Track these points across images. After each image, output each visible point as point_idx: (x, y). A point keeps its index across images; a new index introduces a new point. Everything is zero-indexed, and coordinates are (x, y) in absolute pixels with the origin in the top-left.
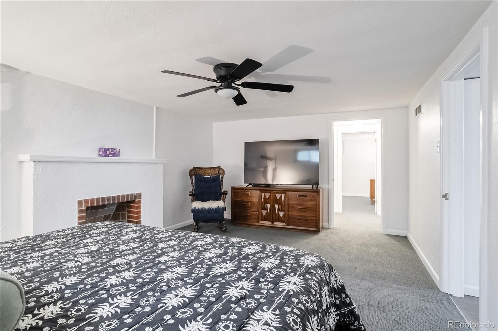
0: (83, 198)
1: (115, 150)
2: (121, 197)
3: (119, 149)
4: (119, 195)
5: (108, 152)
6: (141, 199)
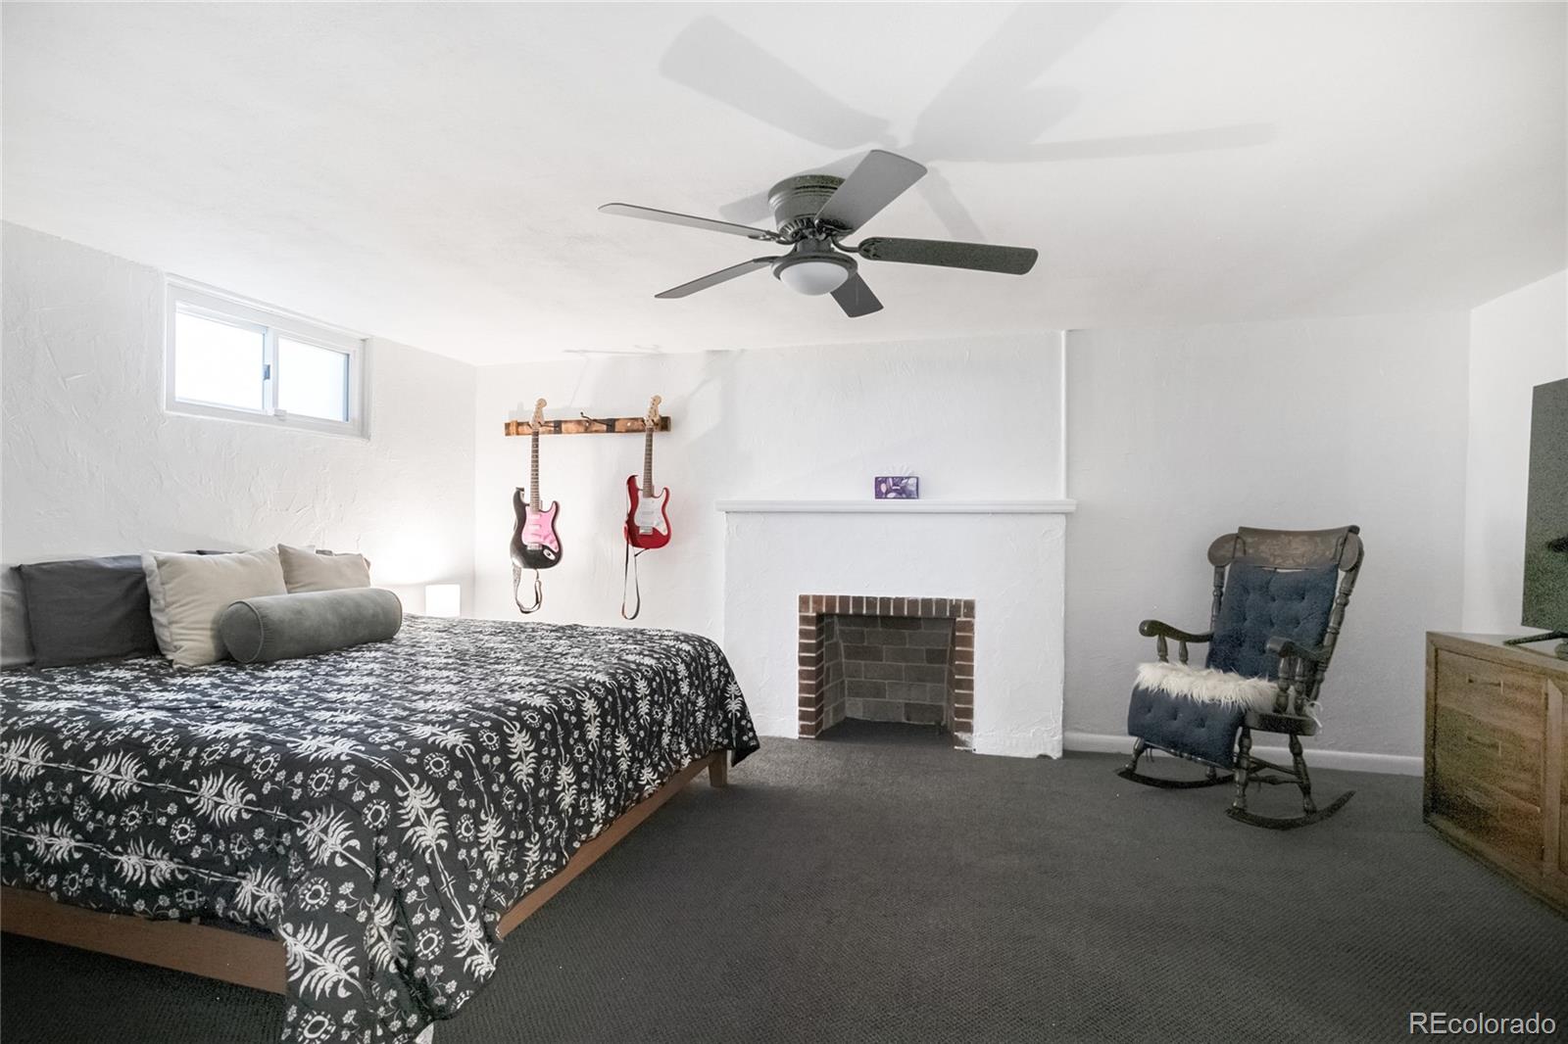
0: (811, 592)
1: (905, 482)
2: (906, 602)
3: (917, 478)
4: (901, 596)
5: (883, 488)
6: (974, 617)
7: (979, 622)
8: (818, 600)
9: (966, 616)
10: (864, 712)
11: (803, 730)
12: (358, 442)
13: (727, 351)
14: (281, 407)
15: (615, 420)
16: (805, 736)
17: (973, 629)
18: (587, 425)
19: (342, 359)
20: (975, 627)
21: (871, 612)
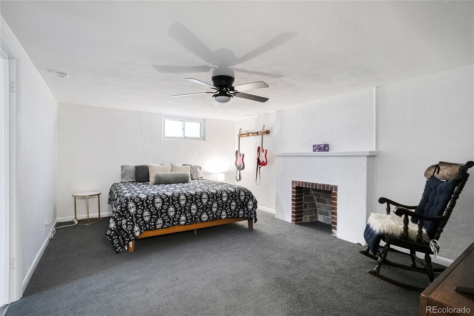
0: (295, 180)
1: (320, 146)
6: (337, 191)
7: (339, 193)
8: (296, 182)
9: (335, 191)
10: (323, 220)
11: (293, 220)
12: (203, 141)
13: (281, 110)
14: (185, 136)
15: (258, 132)
16: (293, 222)
17: (337, 196)
18: (253, 134)
19: (200, 124)
20: (338, 194)
21: (309, 187)
